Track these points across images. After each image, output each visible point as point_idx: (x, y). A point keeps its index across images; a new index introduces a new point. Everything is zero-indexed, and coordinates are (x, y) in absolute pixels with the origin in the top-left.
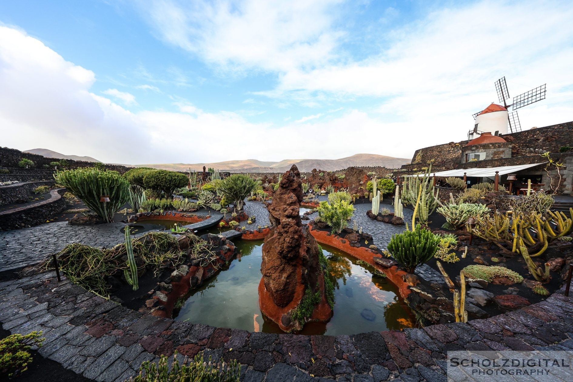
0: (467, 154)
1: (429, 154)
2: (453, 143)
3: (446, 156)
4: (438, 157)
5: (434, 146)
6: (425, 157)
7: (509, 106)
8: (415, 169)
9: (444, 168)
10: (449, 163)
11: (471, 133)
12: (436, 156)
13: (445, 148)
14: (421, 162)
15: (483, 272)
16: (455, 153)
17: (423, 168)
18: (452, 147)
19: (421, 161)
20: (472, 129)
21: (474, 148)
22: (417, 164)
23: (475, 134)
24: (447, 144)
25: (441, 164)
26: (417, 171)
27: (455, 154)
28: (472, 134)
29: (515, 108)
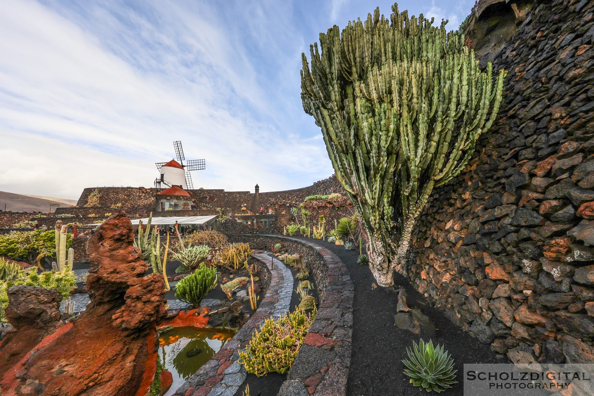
0: (162, 203)
1: (112, 196)
2: (143, 188)
3: (136, 202)
4: (126, 202)
5: (119, 188)
6: (106, 199)
7: (185, 166)
8: (92, 215)
9: (137, 215)
10: (142, 210)
11: (158, 181)
12: (123, 200)
13: (135, 192)
14: (99, 206)
15: (234, 284)
16: (146, 199)
17: (106, 214)
18: (143, 192)
19: (99, 204)
20: (159, 177)
21: (169, 198)
22: (92, 208)
23: (162, 183)
24: (136, 188)
25: (131, 210)
26: (96, 218)
27: (146, 201)
28: (159, 183)
29: (189, 169)
